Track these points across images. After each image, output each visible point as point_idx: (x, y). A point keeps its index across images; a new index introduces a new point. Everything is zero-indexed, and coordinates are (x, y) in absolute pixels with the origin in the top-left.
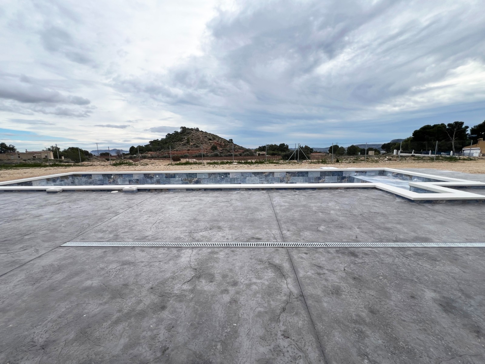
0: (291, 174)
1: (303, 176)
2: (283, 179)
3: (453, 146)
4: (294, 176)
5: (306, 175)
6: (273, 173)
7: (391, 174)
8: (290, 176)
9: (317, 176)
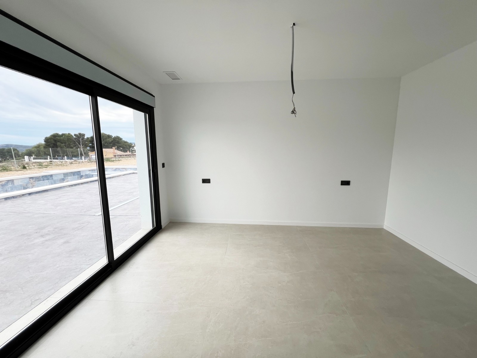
0: (35, 179)
1: (48, 179)
2: (27, 186)
3: (83, 152)
4: (39, 181)
5: (51, 178)
6: (12, 181)
7: (111, 170)
8: (34, 181)
9: (61, 178)
